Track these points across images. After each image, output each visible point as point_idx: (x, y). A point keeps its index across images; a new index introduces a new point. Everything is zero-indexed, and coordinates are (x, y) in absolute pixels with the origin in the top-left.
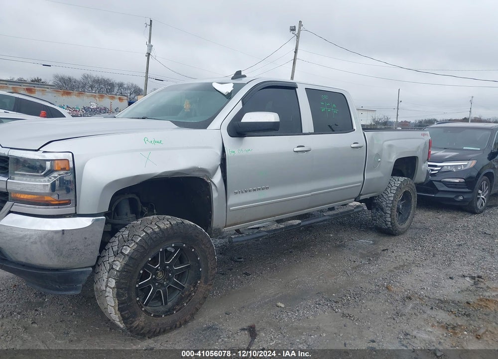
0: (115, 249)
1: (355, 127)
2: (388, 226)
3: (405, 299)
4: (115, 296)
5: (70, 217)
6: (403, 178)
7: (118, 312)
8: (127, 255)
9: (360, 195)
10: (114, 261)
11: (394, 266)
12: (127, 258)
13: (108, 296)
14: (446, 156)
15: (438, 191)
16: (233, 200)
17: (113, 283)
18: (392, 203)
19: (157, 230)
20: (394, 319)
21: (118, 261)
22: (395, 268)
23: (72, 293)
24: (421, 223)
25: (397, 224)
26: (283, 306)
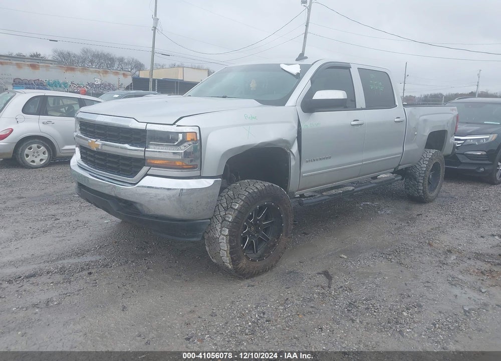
0: (225, 205)
1: (397, 104)
2: (420, 194)
3: (447, 252)
4: (228, 242)
5: (196, 179)
6: (435, 150)
7: (229, 255)
8: (237, 209)
9: (399, 165)
10: (226, 214)
11: (430, 228)
12: (237, 212)
13: (221, 243)
14: (468, 130)
15: (461, 163)
16: (305, 167)
17: (226, 232)
18: (425, 173)
19: (256, 190)
20: (441, 267)
21: (229, 214)
22: (432, 229)
23: (195, 239)
24: (446, 192)
25: (428, 192)
26: (345, 257)
